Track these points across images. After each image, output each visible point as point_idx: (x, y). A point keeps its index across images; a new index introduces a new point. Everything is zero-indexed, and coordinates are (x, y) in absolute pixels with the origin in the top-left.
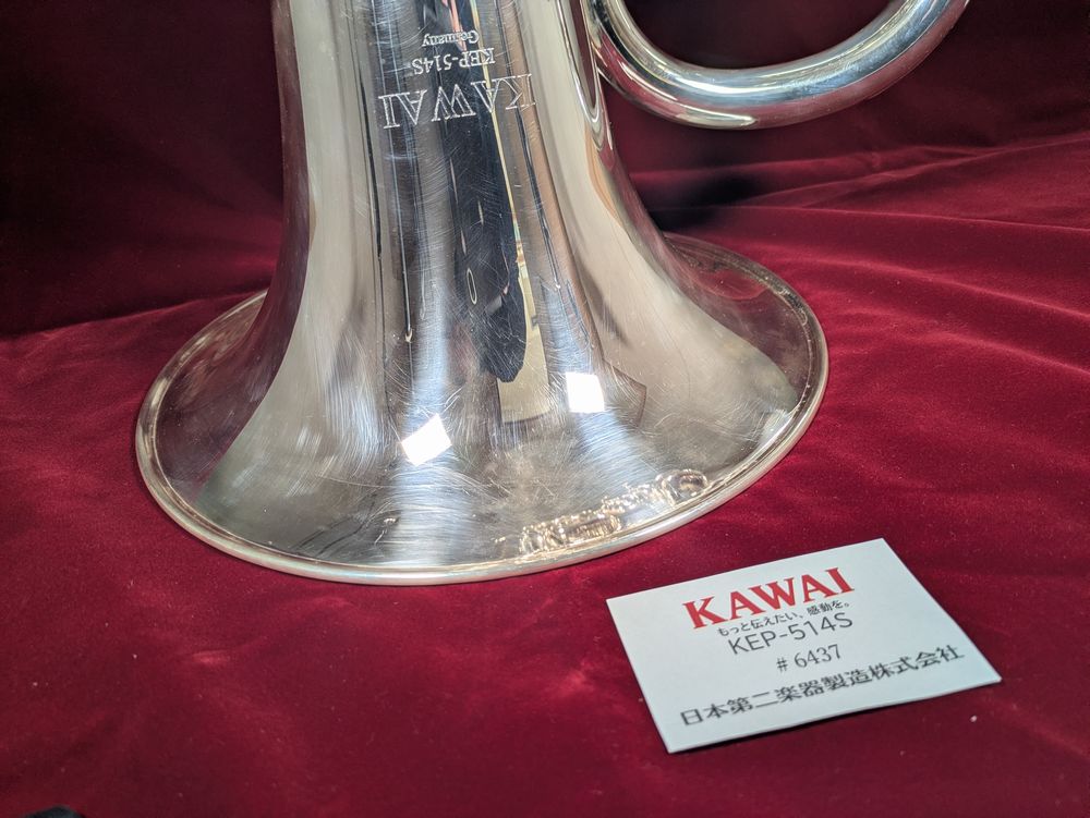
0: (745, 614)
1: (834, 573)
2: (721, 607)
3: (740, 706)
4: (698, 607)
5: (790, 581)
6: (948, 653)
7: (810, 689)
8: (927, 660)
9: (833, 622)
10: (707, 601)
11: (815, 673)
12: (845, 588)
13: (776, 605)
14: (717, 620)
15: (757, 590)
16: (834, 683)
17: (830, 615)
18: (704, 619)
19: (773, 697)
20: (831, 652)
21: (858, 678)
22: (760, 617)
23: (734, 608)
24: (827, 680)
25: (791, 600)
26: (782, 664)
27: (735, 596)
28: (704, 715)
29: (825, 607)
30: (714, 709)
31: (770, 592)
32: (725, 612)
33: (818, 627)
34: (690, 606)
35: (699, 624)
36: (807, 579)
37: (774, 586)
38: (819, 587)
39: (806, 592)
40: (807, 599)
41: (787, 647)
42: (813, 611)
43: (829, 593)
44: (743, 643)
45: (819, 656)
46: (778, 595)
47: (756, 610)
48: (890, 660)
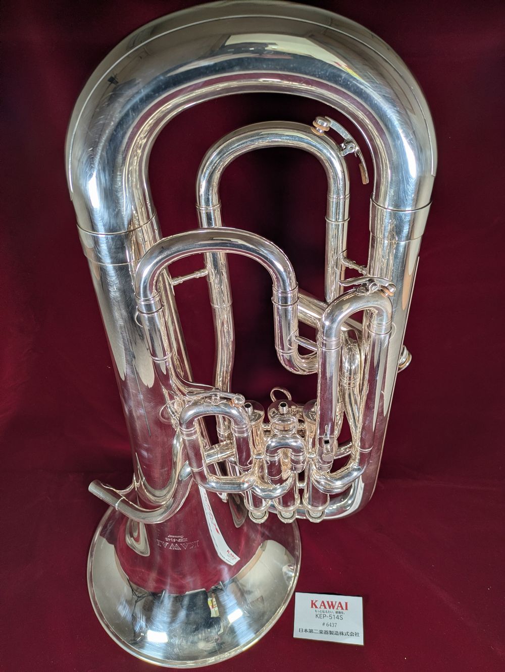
0: (323, 607)
1: (346, 604)
2: (318, 604)
3: (311, 631)
4: (314, 602)
5: (336, 602)
6: (357, 634)
7: (326, 632)
8: (352, 634)
9: (339, 617)
10: (316, 601)
11: (329, 629)
12: (346, 609)
13: (330, 608)
14: (316, 607)
15: (328, 602)
16: (331, 633)
17: (339, 615)
18: (314, 606)
19: (318, 632)
20: (335, 625)
21: (337, 633)
22: (325, 610)
23: (321, 605)
24: (330, 631)
25: (333, 608)
26: (324, 624)
27: (323, 602)
28: (303, 630)
29: (340, 613)
30: (306, 630)
31: (330, 603)
32: (318, 606)
33: (336, 616)
34: (312, 601)
35: (312, 607)
36: (340, 603)
37: (332, 602)
38: (341, 607)
39: (338, 606)
40: (337, 609)
41: (327, 620)
42: (337, 612)
43: (342, 609)
44: (319, 616)
45: (332, 625)
46: (332, 605)
47: (325, 608)
48: (345, 631)
